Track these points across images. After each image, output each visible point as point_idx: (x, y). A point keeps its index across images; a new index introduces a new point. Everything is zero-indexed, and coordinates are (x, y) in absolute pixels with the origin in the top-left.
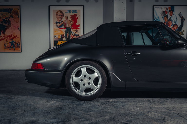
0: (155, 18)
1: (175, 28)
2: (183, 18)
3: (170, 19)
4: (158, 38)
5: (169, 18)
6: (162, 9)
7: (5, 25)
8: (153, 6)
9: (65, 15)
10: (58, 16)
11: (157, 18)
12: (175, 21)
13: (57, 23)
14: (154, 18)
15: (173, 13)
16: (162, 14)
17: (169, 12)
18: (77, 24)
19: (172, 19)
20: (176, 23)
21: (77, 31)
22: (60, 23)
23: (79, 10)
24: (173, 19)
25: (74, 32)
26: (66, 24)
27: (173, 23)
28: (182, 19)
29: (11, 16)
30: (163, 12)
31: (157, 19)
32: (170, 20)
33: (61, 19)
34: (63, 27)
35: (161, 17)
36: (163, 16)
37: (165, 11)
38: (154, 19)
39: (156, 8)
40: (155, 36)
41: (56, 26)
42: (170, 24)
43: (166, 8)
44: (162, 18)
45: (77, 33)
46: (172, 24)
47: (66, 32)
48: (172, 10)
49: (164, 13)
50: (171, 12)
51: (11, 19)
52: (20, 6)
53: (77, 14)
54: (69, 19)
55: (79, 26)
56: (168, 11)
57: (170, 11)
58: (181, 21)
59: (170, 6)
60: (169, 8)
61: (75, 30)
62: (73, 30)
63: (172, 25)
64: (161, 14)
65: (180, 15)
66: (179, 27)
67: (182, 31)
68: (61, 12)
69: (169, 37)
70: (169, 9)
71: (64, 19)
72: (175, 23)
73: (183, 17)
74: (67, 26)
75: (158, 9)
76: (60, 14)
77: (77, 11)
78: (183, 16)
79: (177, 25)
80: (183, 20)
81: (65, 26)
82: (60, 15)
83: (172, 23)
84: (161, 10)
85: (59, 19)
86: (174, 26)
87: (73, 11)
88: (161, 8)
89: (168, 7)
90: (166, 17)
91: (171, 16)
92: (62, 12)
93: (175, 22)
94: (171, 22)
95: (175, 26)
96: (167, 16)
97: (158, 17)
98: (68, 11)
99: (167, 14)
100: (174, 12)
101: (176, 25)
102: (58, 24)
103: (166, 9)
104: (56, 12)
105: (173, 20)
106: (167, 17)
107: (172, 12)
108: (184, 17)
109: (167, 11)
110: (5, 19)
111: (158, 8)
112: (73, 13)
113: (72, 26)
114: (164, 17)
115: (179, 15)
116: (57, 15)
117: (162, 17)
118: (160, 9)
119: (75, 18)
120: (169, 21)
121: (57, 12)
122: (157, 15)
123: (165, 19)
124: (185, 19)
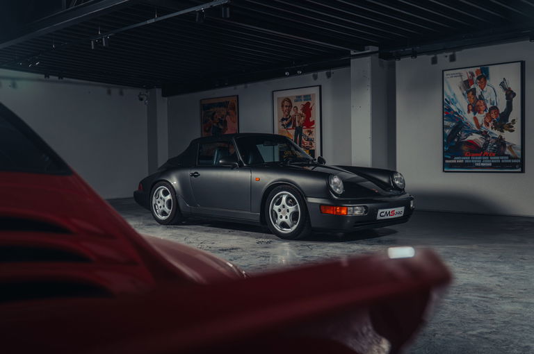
0: (448, 96)
1: (493, 116)
2: (512, 91)
3: (480, 96)
4: (456, 140)
5: (478, 93)
6: (461, 76)
7: (221, 127)
8: (443, 71)
9: (294, 105)
10: (285, 108)
11: (452, 97)
12: (494, 99)
13: (283, 120)
14: (445, 97)
15: (488, 81)
16: (462, 88)
17: (478, 81)
18: (311, 120)
19: (485, 95)
20: (495, 105)
21: (310, 132)
22: (287, 119)
23: (314, 94)
24: (488, 94)
25: (307, 134)
26: (295, 121)
27: (489, 106)
29: (228, 113)
30: (465, 81)
31: (453, 99)
32: (481, 98)
33: (289, 113)
34: (291, 127)
35: (460, 93)
36: (465, 92)
37: (466, 79)
39: (449, 75)
40: (449, 135)
41: (283, 125)
42: (481, 108)
43: (469, 72)
44: (463, 97)
45: (310, 137)
46: (486, 107)
47: (296, 136)
48: (484, 75)
49: (467, 84)
50: (482, 80)
51: (228, 118)
52: (238, 96)
53: (310, 101)
54: (300, 111)
55: (313, 123)
56: (475, 78)
57: (479, 78)
58: (506, 99)
59: (479, 68)
60: (477, 72)
61: (308, 131)
62: (304, 131)
63: (485, 110)
64: (460, 88)
65: (502, 85)
66: (503, 113)
67: (510, 120)
68: (288, 100)
69: (480, 136)
71: (292, 113)
73: (509, 88)
74: (297, 125)
75: (452, 77)
76: (287, 104)
77: (310, 95)
78: (509, 86)
79: (498, 109)
80: (512, 96)
81: (294, 125)
82: (286, 106)
83: (485, 104)
84: (459, 78)
85: (286, 113)
86: (489, 113)
87: (305, 96)
88: (459, 73)
89: (473, 70)
90: (471, 93)
91: (482, 89)
92: (290, 101)
94: (482, 102)
95: (493, 111)
96: (474, 91)
97: (454, 95)
98: (298, 98)
99: (472, 87)
100: (489, 79)
101: (494, 108)
102: (285, 122)
103: (470, 75)
104: (281, 101)
105: (488, 99)
106: (474, 93)
107: (485, 80)
108: (512, 89)
109: (473, 79)
110: (222, 118)
111: (453, 74)
112: (305, 100)
113: (304, 125)
114: (468, 93)
115: (500, 85)
116: (283, 106)
118: (456, 76)
119: (307, 109)
120: (478, 100)
121: (283, 102)
122: (450, 90)
123: (469, 97)
124: (514, 95)
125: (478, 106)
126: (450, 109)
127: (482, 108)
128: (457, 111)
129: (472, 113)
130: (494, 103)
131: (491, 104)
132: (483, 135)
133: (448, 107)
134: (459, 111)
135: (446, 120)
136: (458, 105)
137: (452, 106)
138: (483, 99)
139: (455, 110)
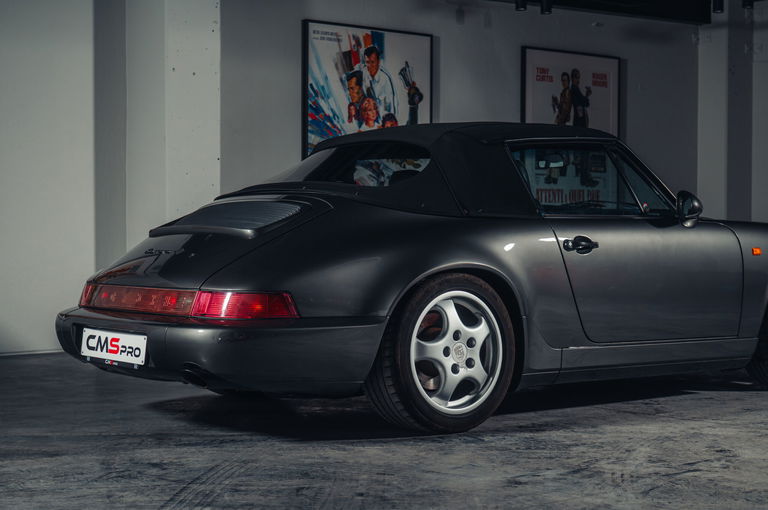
0: (315, 80)
2: (417, 90)
3: (368, 90)
5: (366, 84)
6: (339, 40)
11: (322, 83)
12: (390, 100)
14: (311, 81)
15: (381, 63)
16: (339, 66)
17: (367, 59)
19: (377, 89)
20: (392, 112)
24: (382, 88)
27: (383, 112)
28: (413, 91)
31: (323, 87)
32: (370, 94)
35: (337, 77)
36: (344, 76)
37: (349, 49)
38: (311, 85)
39: (318, 32)
42: (370, 113)
43: (354, 37)
44: (341, 85)
46: (378, 113)
48: (375, 48)
49: (349, 59)
50: (373, 56)
56: (362, 50)
57: (368, 52)
58: (410, 103)
59: (369, 32)
60: (366, 37)
63: (377, 121)
64: (336, 65)
65: (403, 73)
70: (366, 45)
72: (389, 110)
73: (414, 83)
75: (323, 38)
79: (396, 121)
80: (417, 98)
83: (376, 108)
84: (336, 43)
86: (383, 125)
88: (336, 34)
89: (361, 33)
90: (354, 80)
91: (373, 76)
93: (387, 108)
94: (372, 102)
95: (388, 123)
96: (359, 76)
97: (326, 78)
99: (357, 68)
100: (383, 58)
101: (390, 117)
103: (353, 43)
105: (381, 98)
106: (359, 83)
107: (378, 59)
108: (417, 86)
109: (358, 51)
111: (326, 33)
114: (349, 78)
115: (400, 73)
117: (341, 80)
118: (330, 39)
120: (365, 98)
122: (320, 67)
123: (351, 88)
124: (421, 97)
125: (366, 109)
126: (318, 109)
127: (372, 114)
128: (331, 115)
129: (355, 122)
130: (390, 106)
131: (386, 109)
132: (374, 171)
133: (315, 103)
134: (334, 114)
135: (312, 132)
136: (331, 100)
137: (322, 103)
138: (374, 98)
139: (328, 112)
